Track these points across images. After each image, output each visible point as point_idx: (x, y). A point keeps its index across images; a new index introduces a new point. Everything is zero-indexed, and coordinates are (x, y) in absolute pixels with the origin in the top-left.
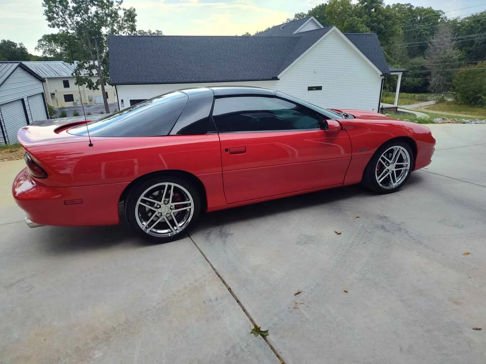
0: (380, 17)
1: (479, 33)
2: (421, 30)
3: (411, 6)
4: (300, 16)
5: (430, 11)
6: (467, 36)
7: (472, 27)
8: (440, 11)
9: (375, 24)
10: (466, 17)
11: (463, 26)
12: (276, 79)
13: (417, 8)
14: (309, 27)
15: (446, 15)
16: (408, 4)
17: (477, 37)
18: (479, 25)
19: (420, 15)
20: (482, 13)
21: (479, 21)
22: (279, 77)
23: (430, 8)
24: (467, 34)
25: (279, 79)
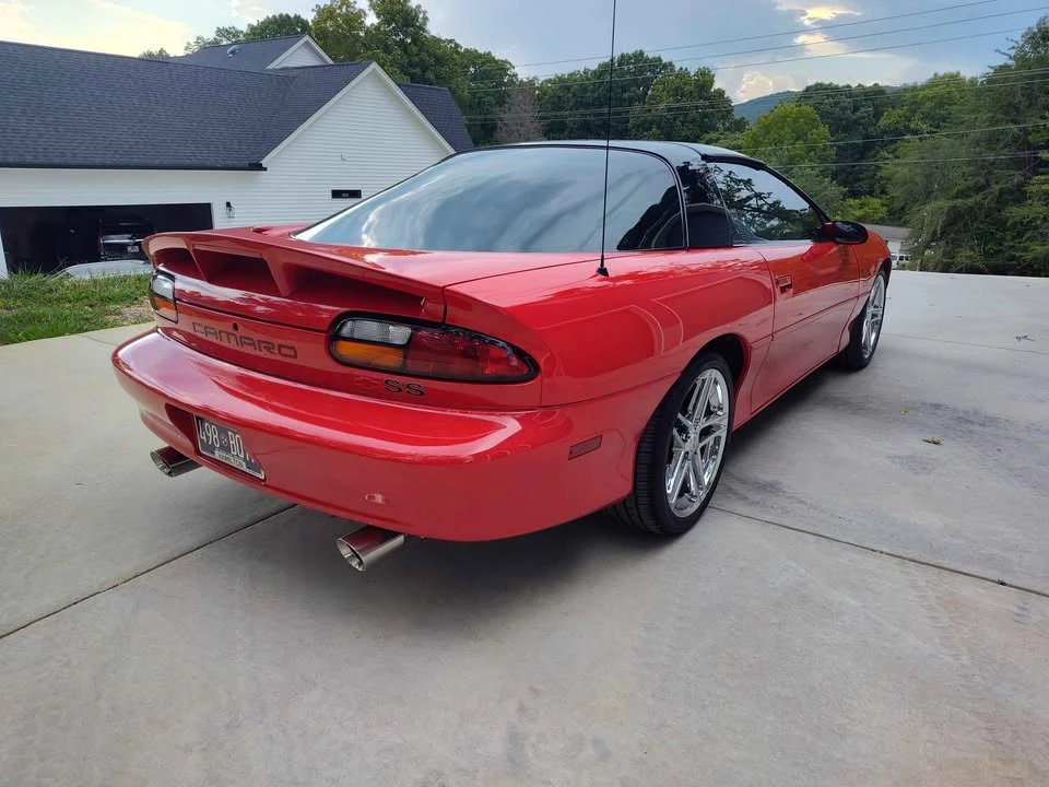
0: (424, 55)
1: (571, 109)
2: (482, 95)
3: (457, 46)
4: (229, 33)
5: (488, 59)
6: (554, 113)
7: (559, 97)
8: (506, 62)
9: (418, 71)
10: (547, 78)
11: (545, 94)
12: (259, 167)
13: (467, 50)
14: (300, 56)
15: (516, 70)
16: (451, 41)
17: (570, 116)
18: (570, 95)
19: (474, 65)
20: (571, 75)
21: (568, 88)
22: (264, 162)
23: (489, 53)
24: (553, 110)
25: (265, 169)
